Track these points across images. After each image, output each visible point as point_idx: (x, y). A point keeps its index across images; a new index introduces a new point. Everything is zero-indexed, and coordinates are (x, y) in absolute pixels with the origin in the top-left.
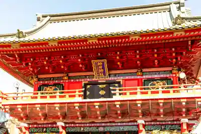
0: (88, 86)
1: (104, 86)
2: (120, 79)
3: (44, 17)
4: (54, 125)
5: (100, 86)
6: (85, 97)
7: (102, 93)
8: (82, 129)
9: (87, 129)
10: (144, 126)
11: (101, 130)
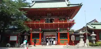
2: (54, 18)
4: (39, 29)
5: (49, 20)
6: (46, 22)
9: (46, 30)
10: (59, 29)
11: (49, 30)
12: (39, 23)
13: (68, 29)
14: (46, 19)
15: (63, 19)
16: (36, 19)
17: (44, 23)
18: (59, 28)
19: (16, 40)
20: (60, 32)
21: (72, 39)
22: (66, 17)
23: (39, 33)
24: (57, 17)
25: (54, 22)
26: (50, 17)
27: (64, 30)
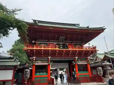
4: (46, 58)
5: (61, 45)
8: (56, 59)
9: (58, 60)
10: (77, 59)
11: (63, 60)
12: (50, 49)
14: (56, 44)
15: (79, 45)
16: (42, 43)
17: (57, 49)
18: (77, 57)
19: (11, 79)
20: (79, 63)
21: (98, 73)
22: (82, 43)
23: (47, 64)
24: (72, 43)
26: (63, 41)
27: (82, 60)
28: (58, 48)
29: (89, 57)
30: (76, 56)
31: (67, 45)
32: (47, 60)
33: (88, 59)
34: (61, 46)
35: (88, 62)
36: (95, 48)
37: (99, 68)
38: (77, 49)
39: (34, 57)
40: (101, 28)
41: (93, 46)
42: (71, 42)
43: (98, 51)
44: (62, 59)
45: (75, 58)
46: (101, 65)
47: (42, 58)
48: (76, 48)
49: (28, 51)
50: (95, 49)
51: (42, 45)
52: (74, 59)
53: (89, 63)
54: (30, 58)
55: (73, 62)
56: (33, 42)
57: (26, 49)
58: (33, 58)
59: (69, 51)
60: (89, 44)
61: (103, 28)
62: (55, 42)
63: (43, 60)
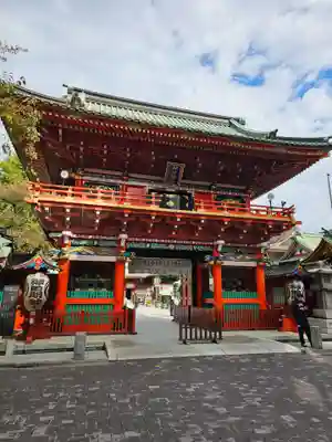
0: (153, 194)
1: (171, 196)
3: (80, 91)
4: (111, 238)
5: (168, 195)
6: (162, 205)
7: (171, 203)
8: (148, 245)
9: (154, 247)
10: (224, 246)
11: (172, 247)
12: (127, 205)
13: (262, 251)
14: (151, 191)
15: (235, 198)
17: (154, 207)
18: (223, 242)
20: (226, 263)
22: (244, 191)
24: (210, 188)
25: (206, 208)
26: (176, 181)
27: (241, 253)
28: (157, 203)
29: (265, 244)
30: (219, 239)
31: (190, 195)
32: (114, 244)
33: (260, 248)
34: (169, 199)
35: (259, 260)
36: (289, 212)
37: (296, 283)
38: (226, 213)
39: (64, 233)
40: (321, 140)
41: (284, 204)
42: (208, 184)
43: (300, 223)
44: (168, 244)
45: (215, 243)
46: (304, 273)
47: (97, 237)
48: (223, 209)
49: (43, 208)
50: (290, 217)
51: (98, 188)
52: (212, 246)
53: (261, 263)
54: (52, 235)
55: (208, 258)
56: (65, 175)
57: (36, 201)
58: (63, 237)
59: (197, 218)
60: (271, 197)
61: (327, 141)
62: (150, 181)
63: (97, 246)
